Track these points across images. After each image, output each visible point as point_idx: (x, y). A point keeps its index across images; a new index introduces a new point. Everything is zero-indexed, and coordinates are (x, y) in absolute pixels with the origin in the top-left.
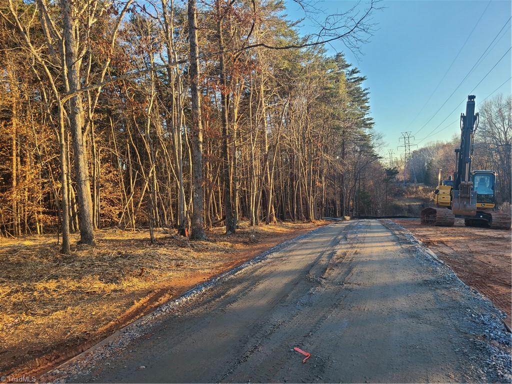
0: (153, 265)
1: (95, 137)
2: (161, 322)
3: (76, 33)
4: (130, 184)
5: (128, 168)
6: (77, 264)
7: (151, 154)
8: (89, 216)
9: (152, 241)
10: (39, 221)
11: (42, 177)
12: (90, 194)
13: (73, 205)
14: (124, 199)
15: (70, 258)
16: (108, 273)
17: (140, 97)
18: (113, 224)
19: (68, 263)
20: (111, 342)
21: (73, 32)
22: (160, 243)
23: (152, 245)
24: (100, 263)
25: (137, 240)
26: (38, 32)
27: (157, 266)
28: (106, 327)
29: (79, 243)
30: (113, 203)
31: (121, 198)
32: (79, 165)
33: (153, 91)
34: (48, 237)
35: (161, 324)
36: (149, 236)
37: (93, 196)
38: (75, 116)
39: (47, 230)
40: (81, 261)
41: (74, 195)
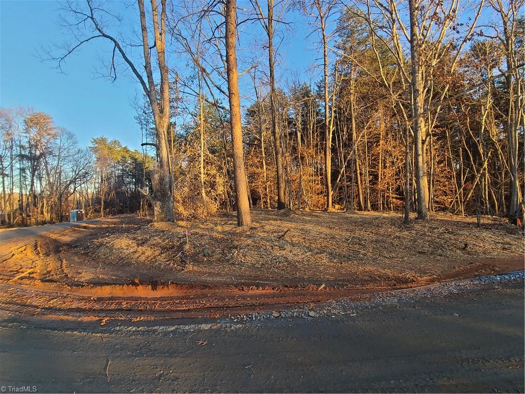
0: (477, 244)
1: (434, 146)
2: (479, 288)
3: (422, 75)
4: (461, 180)
5: (460, 168)
6: (414, 232)
7: (484, 154)
8: (424, 200)
9: (478, 225)
10: (393, 203)
11: (396, 176)
12: (427, 186)
13: (415, 193)
14: (456, 191)
15: (409, 227)
16: (435, 242)
17: (475, 109)
18: (444, 209)
19: (407, 230)
20: (432, 288)
21: (420, 75)
22: (486, 227)
23: (478, 228)
24: (430, 234)
25: (465, 223)
26: (397, 83)
27: (481, 245)
28: (430, 278)
29: (416, 219)
30: (446, 193)
31: (454, 189)
32: (418, 165)
33: (489, 101)
34: (398, 213)
35: (479, 290)
36: (476, 221)
37: (429, 188)
38: (417, 132)
39: (397, 209)
40: (416, 230)
41: (416, 187)
